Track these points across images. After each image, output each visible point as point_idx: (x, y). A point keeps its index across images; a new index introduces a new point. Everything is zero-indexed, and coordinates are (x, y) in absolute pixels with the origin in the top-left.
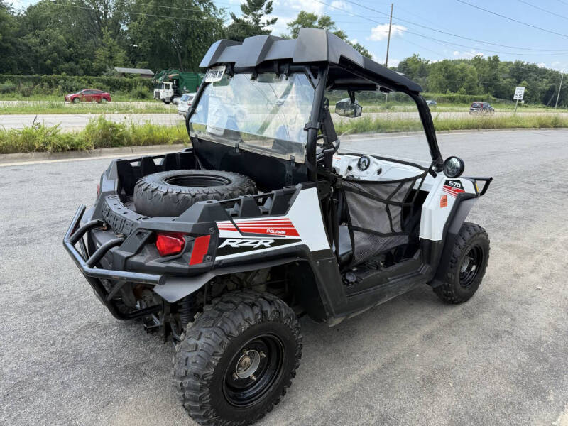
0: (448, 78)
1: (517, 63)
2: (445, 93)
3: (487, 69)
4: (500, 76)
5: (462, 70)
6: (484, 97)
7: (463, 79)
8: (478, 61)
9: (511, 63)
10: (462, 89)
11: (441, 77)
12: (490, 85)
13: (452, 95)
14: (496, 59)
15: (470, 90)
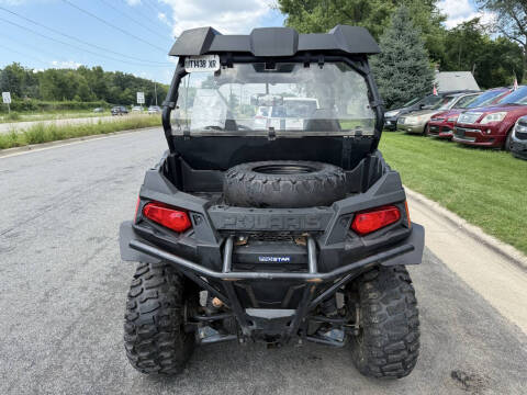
0: (60, 86)
1: (118, 73)
2: (62, 100)
3: (94, 78)
4: (108, 84)
5: (72, 78)
6: (99, 103)
7: (75, 87)
8: (82, 70)
9: (111, 73)
10: (77, 97)
11: (52, 86)
12: (100, 92)
13: (70, 102)
14: (99, 70)
15: (84, 97)
